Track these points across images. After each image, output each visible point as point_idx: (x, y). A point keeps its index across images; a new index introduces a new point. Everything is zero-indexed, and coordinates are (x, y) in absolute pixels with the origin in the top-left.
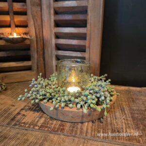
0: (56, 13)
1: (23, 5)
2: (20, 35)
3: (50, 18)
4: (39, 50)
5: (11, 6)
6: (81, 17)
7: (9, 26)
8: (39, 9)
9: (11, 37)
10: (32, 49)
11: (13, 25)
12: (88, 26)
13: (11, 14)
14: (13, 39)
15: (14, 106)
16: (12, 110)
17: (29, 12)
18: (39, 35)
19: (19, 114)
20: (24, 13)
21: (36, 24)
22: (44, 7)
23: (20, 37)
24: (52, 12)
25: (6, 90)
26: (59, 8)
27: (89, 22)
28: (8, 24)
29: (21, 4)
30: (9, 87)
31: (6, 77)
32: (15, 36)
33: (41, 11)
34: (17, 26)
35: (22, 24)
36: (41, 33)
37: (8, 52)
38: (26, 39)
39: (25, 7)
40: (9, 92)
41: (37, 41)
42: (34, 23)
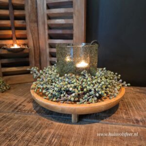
0: (50, 28)
1: (23, 22)
2: (20, 46)
3: (45, 33)
4: (36, 57)
5: (13, 23)
6: (68, 32)
7: (11, 39)
8: (36, 25)
9: (12, 47)
10: (30, 56)
11: (14, 38)
12: (74, 38)
13: (13, 29)
14: (14, 49)
15: (16, 100)
16: (15, 102)
17: (28, 28)
18: (36, 45)
19: (20, 105)
20: (24, 28)
21: (34, 37)
22: (40, 23)
23: (19, 47)
24: (46, 27)
25: (9, 89)
26: (52, 24)
27: (74, 35)
28: (11, 37)
29: (22, 21)
30: (12, 87)
31: (9, 79)
32: (16, 46)
33: (38, 26)
34: (18, 39)
35: (22, 37)
36: (38, 43)
37: (11, 59)
38: (24, 49)
39: (25, 24)
40: (12, 91)
41: (34, 50)
42: (32, 36)
